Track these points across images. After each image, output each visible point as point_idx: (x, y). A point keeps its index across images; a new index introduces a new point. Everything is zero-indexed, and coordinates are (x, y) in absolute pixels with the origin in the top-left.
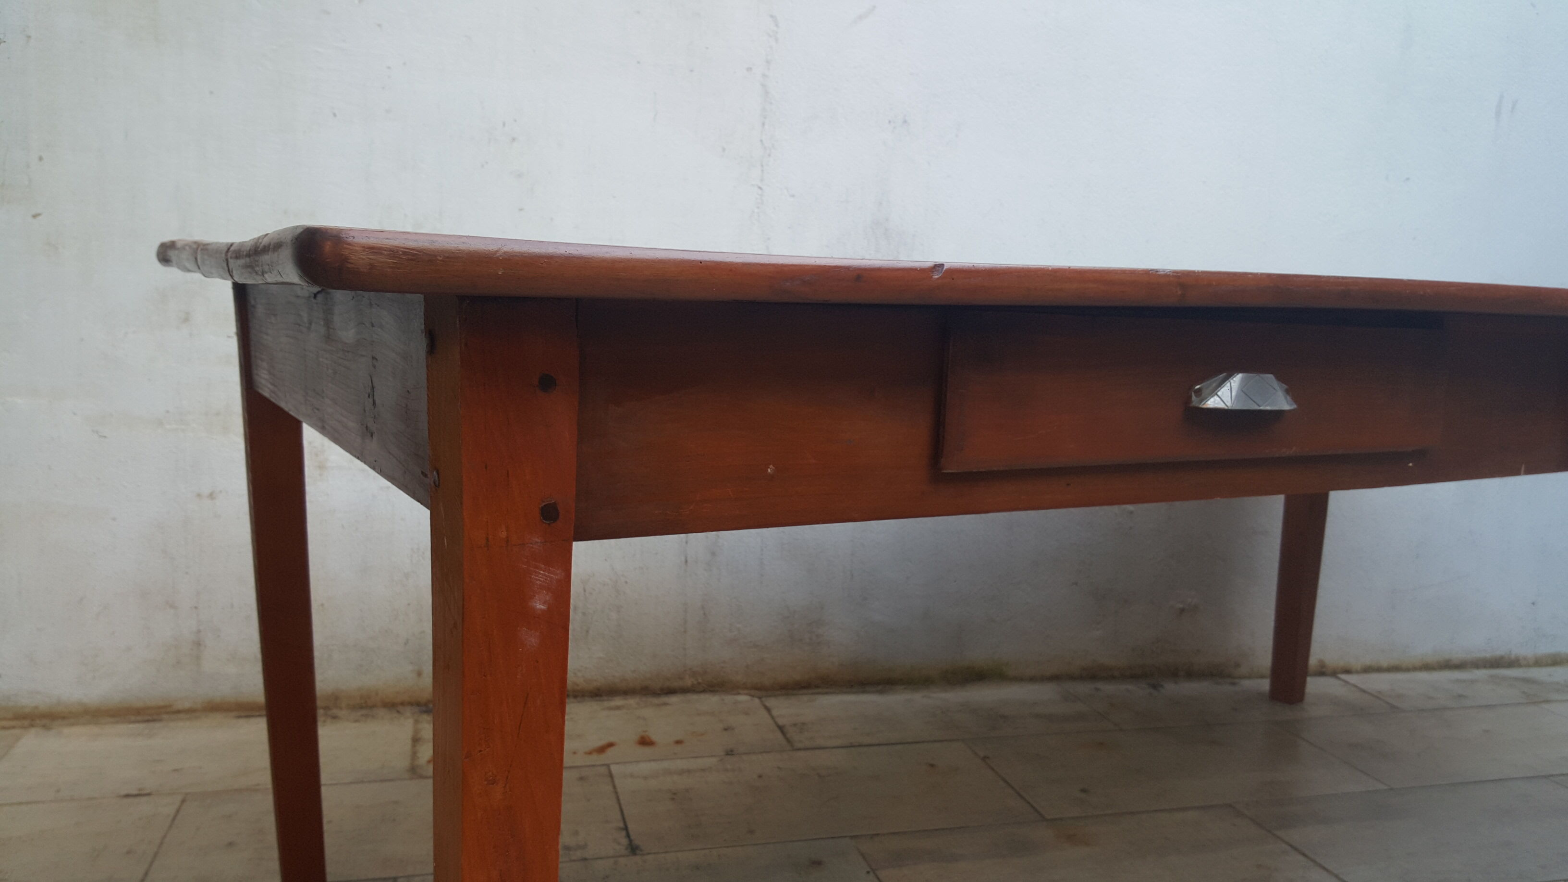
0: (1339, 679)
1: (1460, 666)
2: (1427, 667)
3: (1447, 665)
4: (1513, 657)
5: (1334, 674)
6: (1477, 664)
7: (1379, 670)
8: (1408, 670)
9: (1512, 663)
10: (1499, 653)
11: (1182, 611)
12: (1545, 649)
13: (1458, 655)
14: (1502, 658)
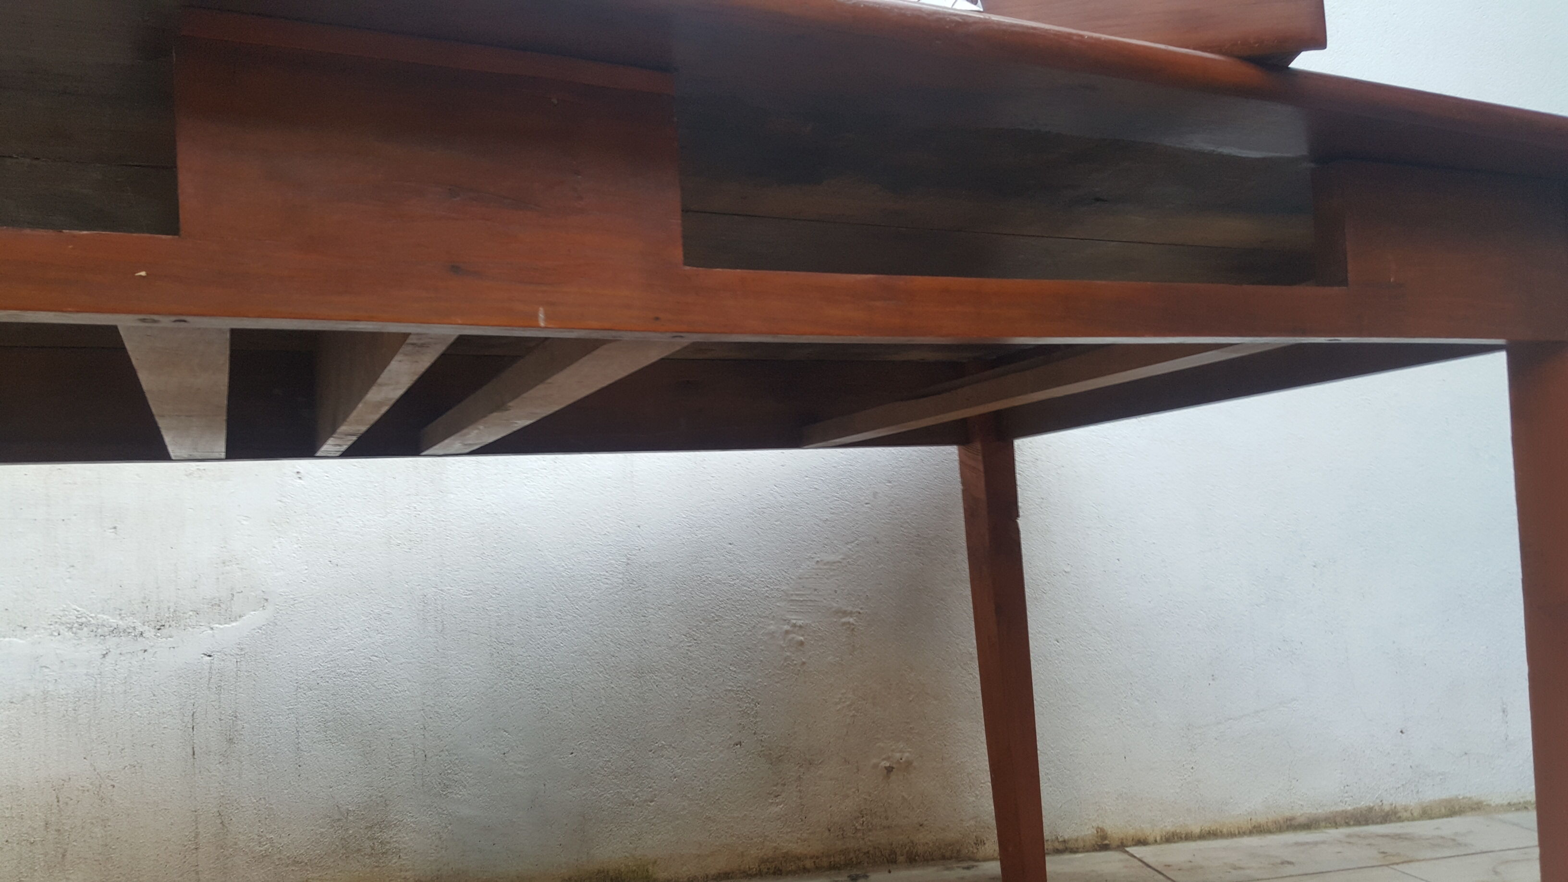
0: (1127, 852)
1: (1310, 825)
2: (1259, 830)
3: (1289, 825)
4: (1387, 808)
5: (1121, 846)
6: (1334, 821)
7: (1188, 837)
8: (1231, 835)
9: (1389, 816)
10: (1364, 804)
11: (890, 770)
12: (1432, 794)
13: (1303, 810)
14: (1370, 809)
